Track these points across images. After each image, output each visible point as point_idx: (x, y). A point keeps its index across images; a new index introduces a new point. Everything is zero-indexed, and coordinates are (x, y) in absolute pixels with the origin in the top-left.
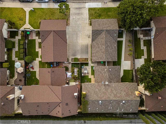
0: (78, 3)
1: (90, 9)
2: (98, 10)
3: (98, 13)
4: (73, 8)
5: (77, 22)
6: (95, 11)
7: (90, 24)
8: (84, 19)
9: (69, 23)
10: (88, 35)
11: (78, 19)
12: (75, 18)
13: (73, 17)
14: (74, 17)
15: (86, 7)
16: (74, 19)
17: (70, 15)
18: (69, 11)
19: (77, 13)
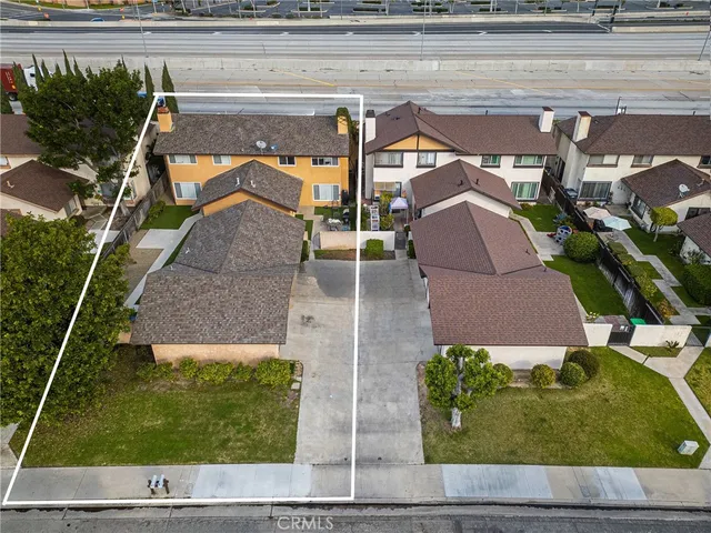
0: (367, 505)
1: (282, 451)
2: (228, 440)
3: (234, 424)
4: (403, 463)
5: (376, 384)
6: (254, 436)
7: (297, 372)
8: (329, 399)
9: (419, 376)
10: (314, 327)
11: (368, 401)
12: (389, 404)
13: (399, 409)
14: (392, 408)
15: (307, 468)
16: (395, 400)
17: (424, 417)
18: (433, 439)
19: (375, 432)
